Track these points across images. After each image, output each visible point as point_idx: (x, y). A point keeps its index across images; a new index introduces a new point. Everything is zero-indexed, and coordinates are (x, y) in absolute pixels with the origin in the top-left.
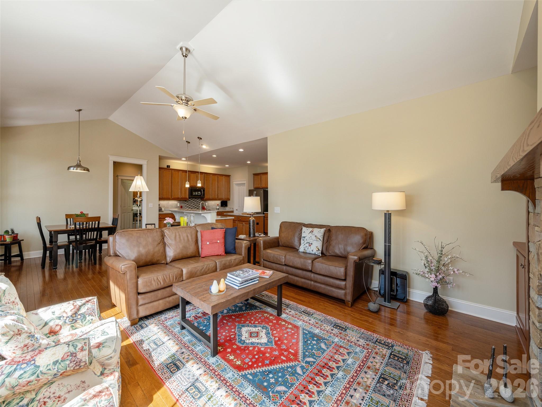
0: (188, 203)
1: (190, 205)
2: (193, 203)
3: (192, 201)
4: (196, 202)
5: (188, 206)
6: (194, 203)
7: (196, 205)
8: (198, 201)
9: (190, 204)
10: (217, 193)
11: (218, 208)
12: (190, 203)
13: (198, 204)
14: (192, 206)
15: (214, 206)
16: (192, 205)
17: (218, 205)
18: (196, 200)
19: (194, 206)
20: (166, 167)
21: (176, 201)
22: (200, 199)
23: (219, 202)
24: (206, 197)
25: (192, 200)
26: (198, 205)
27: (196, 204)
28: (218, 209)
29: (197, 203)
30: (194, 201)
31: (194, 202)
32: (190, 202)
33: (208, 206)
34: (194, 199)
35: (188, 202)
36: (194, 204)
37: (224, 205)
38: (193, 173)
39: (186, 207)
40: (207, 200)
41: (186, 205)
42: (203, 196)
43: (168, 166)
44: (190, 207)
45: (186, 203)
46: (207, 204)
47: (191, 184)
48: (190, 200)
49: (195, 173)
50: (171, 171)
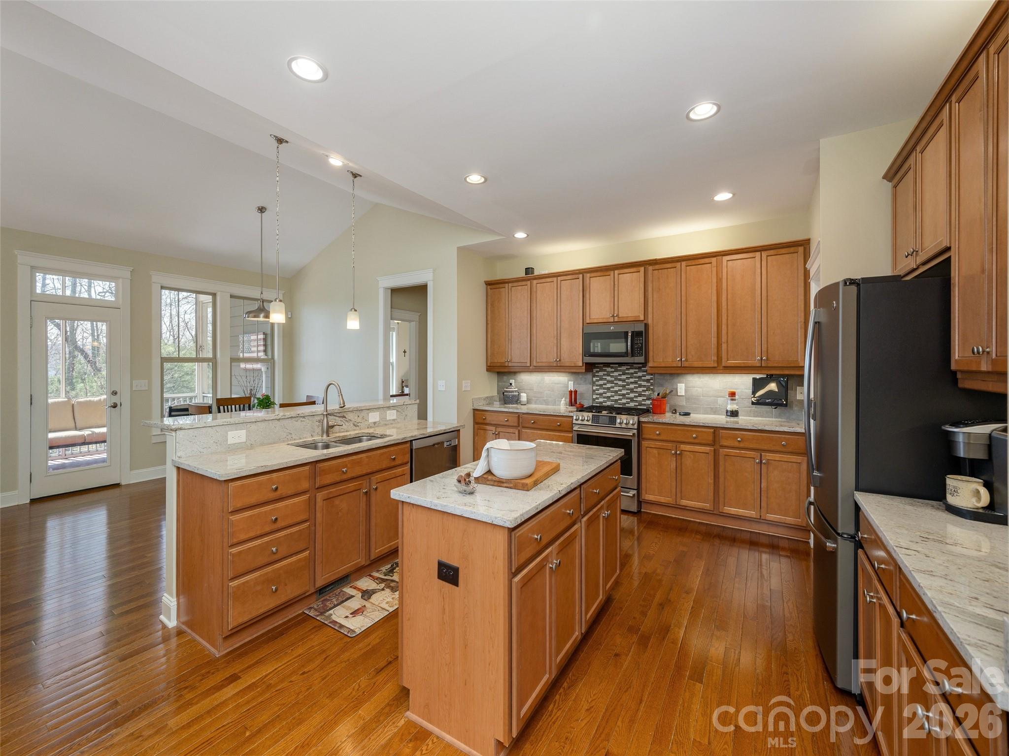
0: (601, 382)
1: (608, 389)
2: (620, 383)
3: (616, 374)
4: (632, 380)
5: (601, 391)
6: (624, 381)
7: (632, 391)
8: (640, 374)
9: (609, 385)
11: (731, 407)
12: (612, 382)
13: (640, 386)
14: (616, 392)
15: (717, 400)
16: (616, 389)
17: (733, 394)
18: (632, 371)
19: (624, 392)
20: (523, 274)
21: (563, 374)
23: (743, 383)
24: (658, 359)
25: (616, 371)
26: (640, 389)
27: (632, 386)
28: (734, 414)
29: (635, 382)
30: (624, 374)
31: (624, 377)
32: (609, 378)
33: (688, 398)
34: (624, 368)
35: (601, 379)
36: (624, 386)
37: (770, 400)
38: (599, 274)
39: (595, 397)
40: (682, 373)
41: (595, 388)
42: (638, 356)
43: (529, 271)
44: (609, 394)
45: (597, 383)
46: (681, 388)
47: (593, 317)
48: (609, 369)
49: (609, 274)
50: (529, 282)
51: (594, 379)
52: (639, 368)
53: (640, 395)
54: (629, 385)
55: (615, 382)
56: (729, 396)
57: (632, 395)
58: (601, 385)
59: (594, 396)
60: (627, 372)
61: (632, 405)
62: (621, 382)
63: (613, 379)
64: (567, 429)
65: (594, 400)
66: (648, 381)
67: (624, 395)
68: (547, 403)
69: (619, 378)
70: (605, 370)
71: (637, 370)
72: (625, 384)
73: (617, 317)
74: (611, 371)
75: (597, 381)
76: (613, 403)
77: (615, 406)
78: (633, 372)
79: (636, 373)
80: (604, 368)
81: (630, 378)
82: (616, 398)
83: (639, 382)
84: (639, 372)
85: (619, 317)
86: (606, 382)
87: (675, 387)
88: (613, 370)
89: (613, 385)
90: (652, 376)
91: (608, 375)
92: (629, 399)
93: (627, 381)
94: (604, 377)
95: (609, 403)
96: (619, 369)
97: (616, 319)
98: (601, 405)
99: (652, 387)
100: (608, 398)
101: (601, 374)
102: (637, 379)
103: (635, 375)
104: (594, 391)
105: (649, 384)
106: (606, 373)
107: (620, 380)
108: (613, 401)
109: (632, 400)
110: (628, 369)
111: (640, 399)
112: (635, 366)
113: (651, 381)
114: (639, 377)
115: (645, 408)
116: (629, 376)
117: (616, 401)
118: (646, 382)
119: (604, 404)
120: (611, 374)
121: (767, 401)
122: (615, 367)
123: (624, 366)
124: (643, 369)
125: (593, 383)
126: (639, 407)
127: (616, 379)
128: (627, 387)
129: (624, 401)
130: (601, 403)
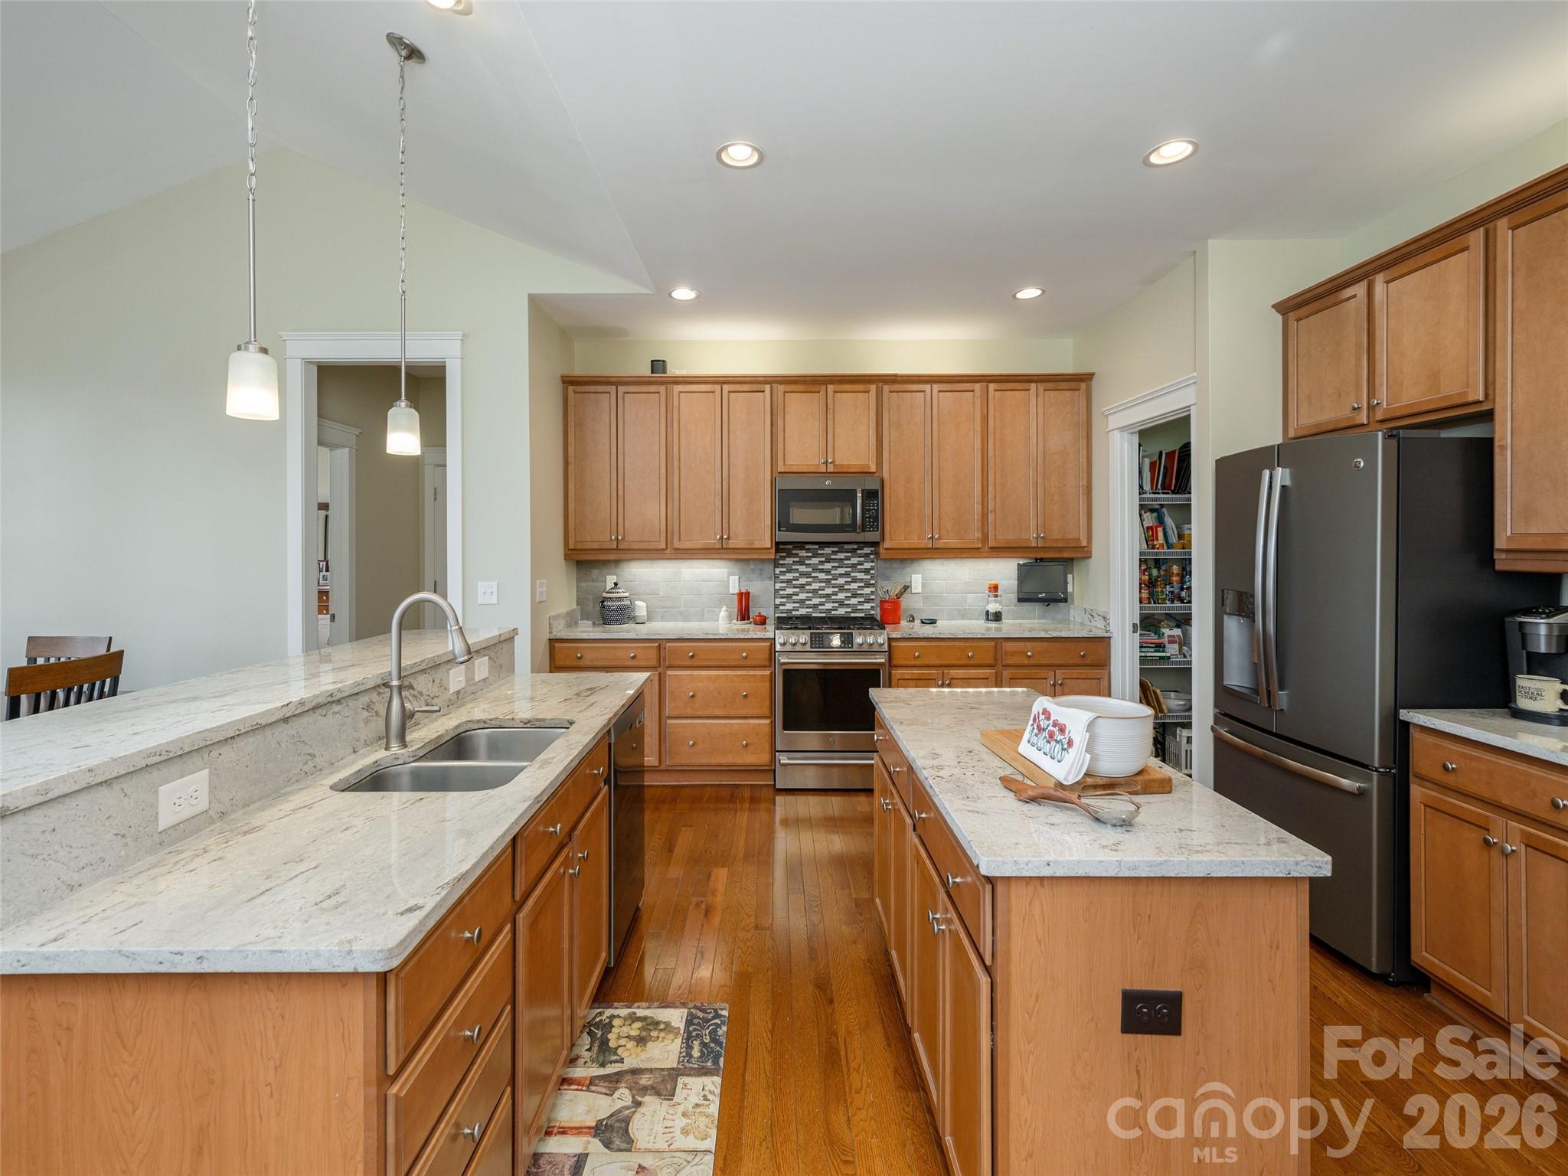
0: (789, 576)
1: (802, 586)
2: (822, 576)
3: (815, 561)
4: (842, 571)
5: (790, 591)
6: (828, 572)
7: (841, 588)
8: (854, 561)
9: (803, 581)
10: (977, 508)
11: (993, 607)
12: (807, 575)
13: (855, 580)
14: (815, 591)
15: (970, 598)
16: (815, 586)
17: (995, 588)
18: (841, 556)
19: (829, 591)
20: (646, 371)
21: (718, 563)
22: (867, 550)
23: (1005, 571)
24: (896, 536)
25: (815, 555)
26: (854, 586)
27: (841, 581)
28: (997, 617)
29: (847, 575)
30: (828, 561)
31: (828, 566)
32: (802, 568)
33: (926, 596)
34: (828, 551)
35: (790, 571)
36: (828, 581)
37: (1043, 595)
38: (801, 387)
39: (778, 601)
40: (919, 559)
41: (778, 586)
42: (870, 531)
43: (658, 365)
44: (802, 596)
45: (781, 577)
46: (916, 581)
47: (789, 461)
48: (803, 553)
49: (817, 390)
50: (662, 389)
51: (777, 571)
52: (853, 551)
53: (855, 596)
54: (837, 580)
55: (813, 575)
56: (990, 591)
57: (841, 596)
58: (789, 581)
59: (776, 600)
60: (833, 557)
61: (842, 611)
62: (824, 574)
63: (810, 570)
64: (760, 663)
65: (777, 607)
66: (867, 571)
67: (828, 596)
68: (687, 619)
69: (820, 567)
70: (796, 555)
71: (850, 554)
72: (830, 577)
73: (832, 465)
74: (807, 557)
75: (783, 573)
76: (811, 610)
77: (813, 615)
78: (843, 557)
79: (848, 558)
80: (794, 552)
81: (839, 567)
82: (816, 601)
83: (852, 574)
84: (852, 557)
85: (834, 465)
86: (798, 575)
87: (908, 580)
88: (810, 554)
89: (810, 580)
90: (873, 564)
91: (802, 563)
92: (836, 602)
93: (833, 572)
94: (794, 567)
95: (803, 611)
96: (820, 552)
97: (831, 468)
98: (789, 615)
99: (872, 582)
100: (802, 601)
101: (789, 561)
102: (849, 569)
103: (846, 562)
104: (777, 591)
105: (869, 577)
106: (797, 559)
107: (822, 571)
108: (811, 608)
109: (841, 604)
110: (834, 553)
111: (854, 601)
112: (846, 546)
113: (872, 572)
114: (854, 566)
115: (863, 615)
116: (836, 564)
117: (815, 606)
118: (863, 574)
119: (794, 613)
120: (807, 562)
121: (1040, 596)
122: (814, 549)
123: (829, 547)
124: (858, 552)
125: (776, 577)
126: (853, 615)
127: (815, 570)
128: (833, 582)
129: (829, 606)
130: (789, 611)
